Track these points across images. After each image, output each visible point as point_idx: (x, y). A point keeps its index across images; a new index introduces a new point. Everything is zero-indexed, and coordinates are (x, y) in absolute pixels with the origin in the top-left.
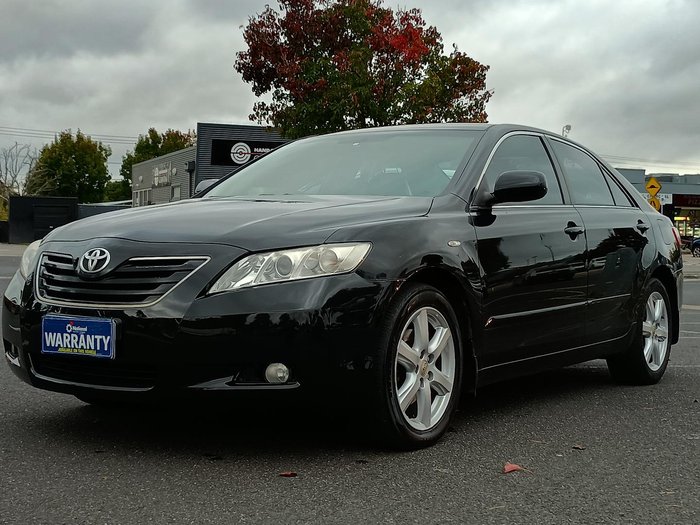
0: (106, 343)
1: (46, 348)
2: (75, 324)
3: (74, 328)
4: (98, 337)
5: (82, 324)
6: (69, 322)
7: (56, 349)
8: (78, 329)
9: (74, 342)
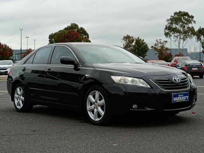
0: (187, 98)
1: (174, 101)
2: (181, 94)
3: (181, 95)
4: (186, 97)
5: (182, 94)
6: (179, 94)
7: (176, 101)
8: (182, 95)
9: (180, 99)
